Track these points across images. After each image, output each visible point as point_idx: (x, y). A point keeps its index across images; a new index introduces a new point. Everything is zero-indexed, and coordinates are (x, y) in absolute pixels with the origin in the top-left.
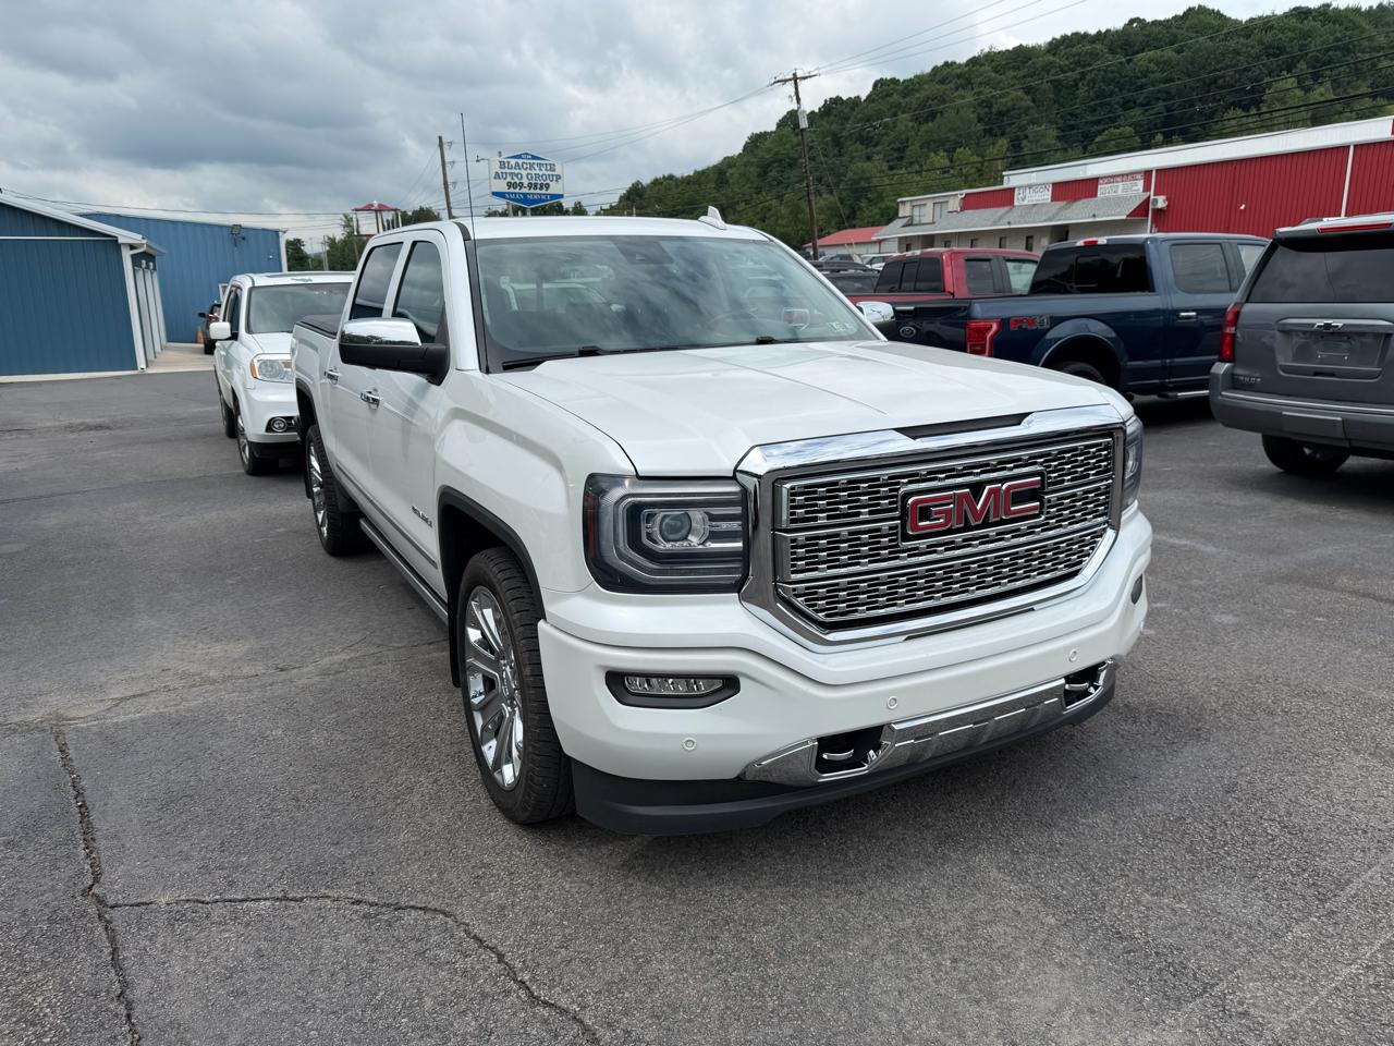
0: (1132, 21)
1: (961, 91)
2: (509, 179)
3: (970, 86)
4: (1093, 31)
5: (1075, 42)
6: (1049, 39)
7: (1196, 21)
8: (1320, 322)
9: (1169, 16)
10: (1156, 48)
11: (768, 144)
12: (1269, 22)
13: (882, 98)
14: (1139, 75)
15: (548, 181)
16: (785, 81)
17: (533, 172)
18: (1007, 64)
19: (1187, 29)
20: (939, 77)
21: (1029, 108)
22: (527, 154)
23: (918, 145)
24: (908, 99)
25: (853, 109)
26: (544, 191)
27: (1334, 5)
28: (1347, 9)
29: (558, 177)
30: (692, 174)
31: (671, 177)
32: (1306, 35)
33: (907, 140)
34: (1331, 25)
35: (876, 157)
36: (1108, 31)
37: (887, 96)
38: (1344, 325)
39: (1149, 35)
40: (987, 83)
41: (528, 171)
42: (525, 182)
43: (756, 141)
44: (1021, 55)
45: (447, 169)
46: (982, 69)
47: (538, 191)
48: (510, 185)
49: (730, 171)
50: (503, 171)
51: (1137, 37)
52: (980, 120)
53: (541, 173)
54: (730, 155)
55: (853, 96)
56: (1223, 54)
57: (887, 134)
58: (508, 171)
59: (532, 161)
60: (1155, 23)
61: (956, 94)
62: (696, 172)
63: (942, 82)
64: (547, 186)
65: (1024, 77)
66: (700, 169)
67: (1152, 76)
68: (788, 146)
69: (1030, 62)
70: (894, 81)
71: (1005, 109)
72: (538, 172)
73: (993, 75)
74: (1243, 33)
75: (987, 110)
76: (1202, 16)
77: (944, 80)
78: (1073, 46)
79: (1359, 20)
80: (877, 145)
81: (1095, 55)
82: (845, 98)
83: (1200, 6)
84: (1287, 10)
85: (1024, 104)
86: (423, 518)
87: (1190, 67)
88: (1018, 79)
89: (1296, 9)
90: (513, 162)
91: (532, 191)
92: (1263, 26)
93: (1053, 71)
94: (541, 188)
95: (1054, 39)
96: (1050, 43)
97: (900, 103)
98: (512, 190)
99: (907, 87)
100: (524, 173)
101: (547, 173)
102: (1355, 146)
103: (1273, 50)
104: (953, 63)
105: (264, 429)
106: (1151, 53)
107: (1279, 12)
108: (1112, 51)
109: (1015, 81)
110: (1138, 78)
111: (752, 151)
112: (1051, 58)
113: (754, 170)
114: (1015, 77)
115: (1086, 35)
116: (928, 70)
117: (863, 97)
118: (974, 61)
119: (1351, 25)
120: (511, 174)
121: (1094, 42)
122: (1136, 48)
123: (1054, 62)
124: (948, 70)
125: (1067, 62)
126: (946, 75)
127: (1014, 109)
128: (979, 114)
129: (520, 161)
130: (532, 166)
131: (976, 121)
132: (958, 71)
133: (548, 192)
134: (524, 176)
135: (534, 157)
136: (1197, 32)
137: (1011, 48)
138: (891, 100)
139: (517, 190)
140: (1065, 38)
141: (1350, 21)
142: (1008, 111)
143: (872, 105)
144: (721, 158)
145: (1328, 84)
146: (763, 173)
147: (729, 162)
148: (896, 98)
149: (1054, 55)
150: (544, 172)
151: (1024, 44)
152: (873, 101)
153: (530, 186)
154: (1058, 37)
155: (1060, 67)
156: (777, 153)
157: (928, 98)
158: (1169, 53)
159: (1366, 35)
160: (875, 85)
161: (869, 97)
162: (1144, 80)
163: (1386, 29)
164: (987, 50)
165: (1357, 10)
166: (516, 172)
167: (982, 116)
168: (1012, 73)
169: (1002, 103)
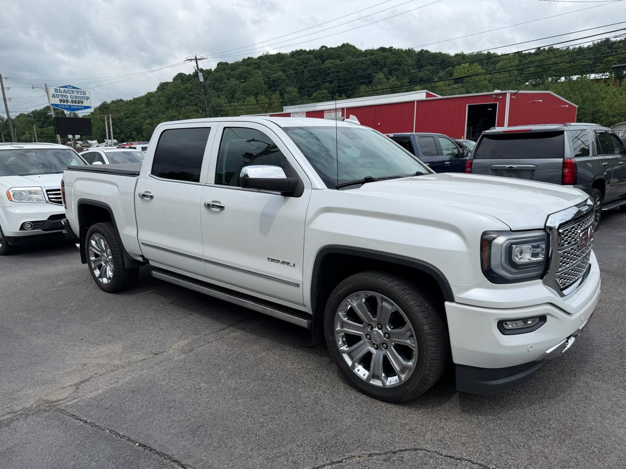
0: (322, 47)
1: (256, 70)
2: (60, 98)
3: (260, 69)
4: (308, 50)
5: (301, 53)
6: (291, 51)
7: (346, 49)
8: (508, 166)
9: (336, 46)
10: (333, 59)
11: (169, 87)
12: (372, 52)
13: (222, 71)
14: (327, 69)
15: (82, 100)
16: (191, 60)
17: (74, 95)
18: (274, 60)
19: (343, 52)
20: (246, 63)
21: (285, 80)
22: (70, 86)
23: (240, 92)
24: (234, 72)
25: (209, 75)
26: (80, 104)
27: (394, 48)
28: (398, 49)
29: (88, 98)
30: (132, 99)
31: (121, 100)
32: (386, 58)
33: (235, 90)
34: (394, 55)
35: (222, 97)
36: (314, 50)
37: (224, 70)
38: (517, 167)
39: (330, 53)
40: (267, 67)
41: (71, 94)
42: (70, 100)
43: (163, 86)
44: (280, 57)
45: (5, 91)
46: (264, 61)
47: (77, 104)
48: (61, 101)
49: (152, 99)
50: (57, 93)
51: (324, 54)
52: (265, 84)
53: (78, 96)
54: (151, 91)
55: (208, 69)
56: (357, 63)
57: (226, 87)
58: (60, 94)
59: (73, 90)
60: (331, 48)
61: (255, 71)
62: (134, 99)
63: (248, 66)
64: (82, 102)
65: (282, 66)
66: (136, 97)
67: (331, 69)
68: (180, 89)
69: (284, 61)
70: (227, 64)
71: (275, 79)
72: (76, 95)
73: (269, 64)
74: (363, 55)
75: (268, 79)
76: (348, 47)
77: (249, 65)
78: (300, 55)
79: (402, 53)
80: (222, 91)
81: (309, 59)
82: (204, 69)
83: (347, 43)
84: (378, 48)
85: (283, 78)
86: (283, 262)
87: (346, 67)
88: (280, 67)
89: (381, 48)
90: (62, 89)
91: (74, 104)
92: (370, 52)
93: (293, 65)
94: (79, 103)
95: (293, 51)
96: (291, 53)
97: (230, 73)
98: (62, 103)
99: (232, 67)
100: (69, 95)
101: (81, 96)
102: (417, 101)
103: (375, 63)
104: (252, 58)
105: (19, 228)
106: (331, 61)
107: (375, 49)
108: (316, 58)
109: (278, 68)
110: (327, 70)
111: (162, 90)
112: (292, 59)
113: (163, 99)
114: (278, 66)
115: (305, 51)
116: (241, 60)
117: (213, 70)
118: (260, 58)
119: (400, 55)
120: (62, 95)
121: (308, 54)
122: (325, 58)
123: (294, 61)
124: (250, 61)
125: (299, 62)
126: (248, 62)
127: (279, 80)
128: (265, 81)
129: (66, 89)
130: (73, 92)
131: (264, 83)
132: (255, 61)
133: (83, 105)
134: (69, 97)
135: (74, 88)
136: (347, 53)
137: (275, 54)
138: (226, 72)
139: (65, 104)
140: (297, 51)
141: (400, 54)
142: (277, 80)
143: (217, 73)
144: (146, 93)
145: (395, 77)
146: (169, 101)
147: (150, 95)
148: (228, 71)
149: (293, 58)
150: (80, 95)
151: (281, 52)
152: (218, 72)
153: (72, 102)
154: (294, 50)
155: (296, 63)
156: (175, 92)
157: (243, 72)
158: (338, 61)
159: (406, 59)
160: (218, 65)
161: (215, 70)
162: (329, 71)
163: (412, 58)
164: (265, 53)
165: (402, 50)
166: (64, 94)
167: (266, 81)
168: (277, 64)
169: (274, 76)
